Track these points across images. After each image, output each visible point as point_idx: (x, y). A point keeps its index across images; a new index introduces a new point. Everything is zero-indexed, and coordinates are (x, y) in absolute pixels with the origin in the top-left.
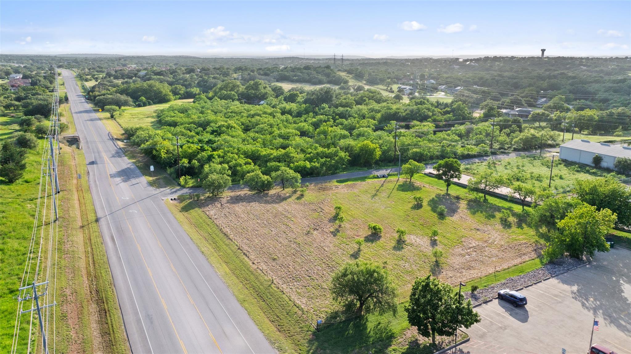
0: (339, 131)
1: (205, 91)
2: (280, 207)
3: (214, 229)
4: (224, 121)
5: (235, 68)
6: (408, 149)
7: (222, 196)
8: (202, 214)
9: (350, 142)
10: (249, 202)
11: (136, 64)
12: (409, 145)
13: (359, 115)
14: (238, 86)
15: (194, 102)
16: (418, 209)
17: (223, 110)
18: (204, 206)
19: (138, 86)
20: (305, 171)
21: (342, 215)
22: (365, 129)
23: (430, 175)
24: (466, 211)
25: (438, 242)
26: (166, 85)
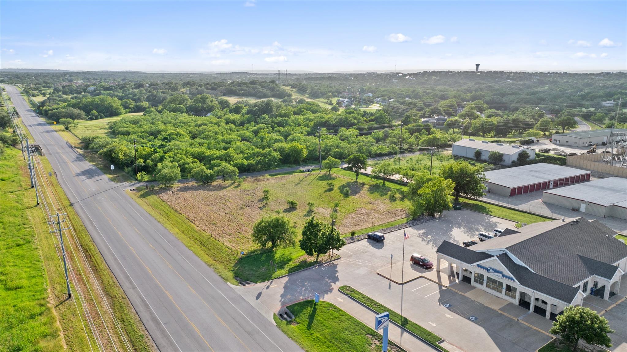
0: (275, 136)
1: (155, 105)
2: (220, 193)
3: (167, 208)
4: (173, 130)
5: (184, 83)
6: (330, 149)
7: (173, 187)
8: (157, 199)
9: (284, 145)
10: (196, 190)
11: (82, 79)
12: (331, 146)
13: (295, 123)
14: (186, 100)
15: (144, 115)
16: (329, 192)
17: (173, 121)
18: (158, 194)
19: (89, 100)
20: (243, 167)
21: (268, 196)
22: (298, 135)
24: (366, 192)
26: (116, 99)
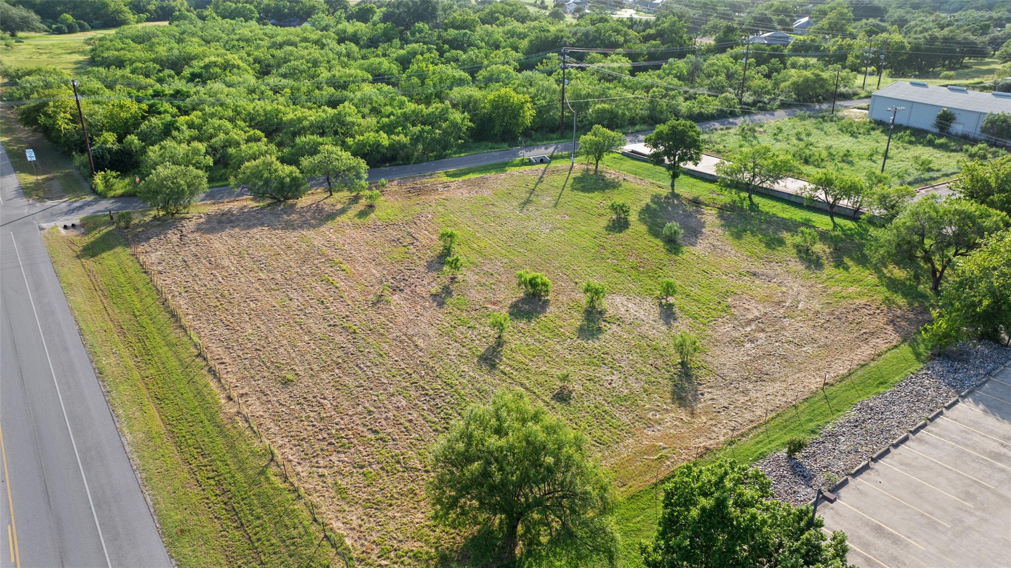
0: (453, 71)
2: (316, 237)
3: (149, 300)
4: (219, 55)
6: (587, 104)
7: (188, 216)
8: (129, 263)
9: (471, 91)
10: (249, 227)
12: (589, 95)
13: (487, 43)
15: (170, 24)
16: (620, 231)
17: (224, 36)
18: (138, 242)
20: (378, 152)
21: (459, 252)
22: (501, 67)
23: (634, 156)
24: (720, 231)
25: (676, 310)
